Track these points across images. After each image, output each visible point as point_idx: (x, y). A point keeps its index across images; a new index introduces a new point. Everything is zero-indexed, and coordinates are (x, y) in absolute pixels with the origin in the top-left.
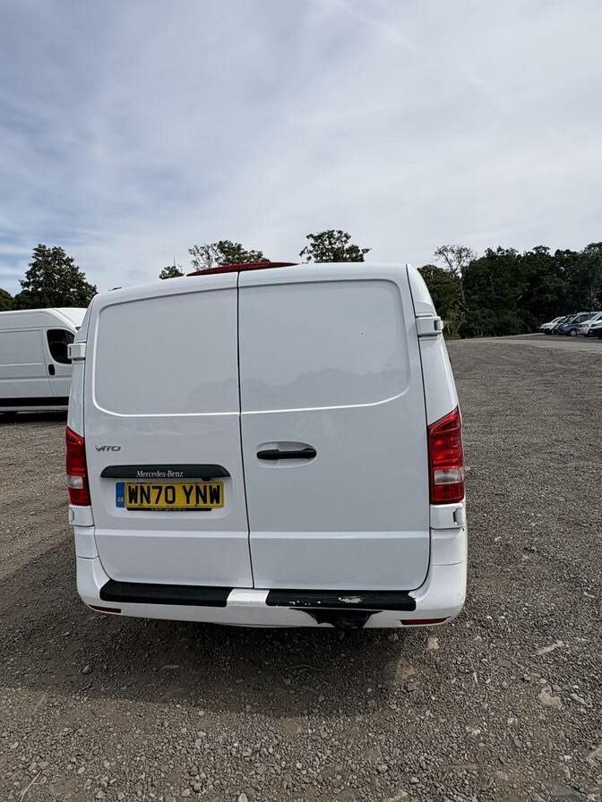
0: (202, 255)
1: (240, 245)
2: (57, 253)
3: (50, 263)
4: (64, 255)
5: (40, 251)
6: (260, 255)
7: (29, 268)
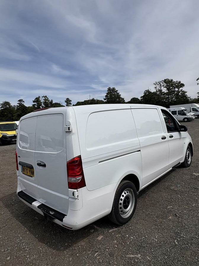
0: (158, 85)
1: (172, 80)
2: (114, 89)
3: (111, 92)
4: (115, 89)
5: (109, 89)
6: (180, 82)
7: (106, 95)
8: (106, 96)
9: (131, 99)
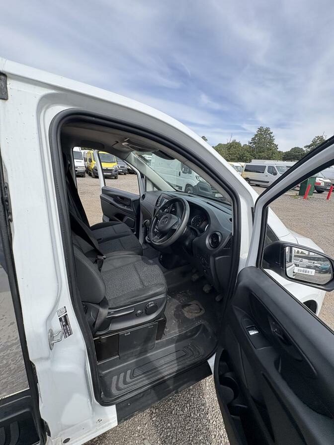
8: (253, 139)
9: (292, 149)
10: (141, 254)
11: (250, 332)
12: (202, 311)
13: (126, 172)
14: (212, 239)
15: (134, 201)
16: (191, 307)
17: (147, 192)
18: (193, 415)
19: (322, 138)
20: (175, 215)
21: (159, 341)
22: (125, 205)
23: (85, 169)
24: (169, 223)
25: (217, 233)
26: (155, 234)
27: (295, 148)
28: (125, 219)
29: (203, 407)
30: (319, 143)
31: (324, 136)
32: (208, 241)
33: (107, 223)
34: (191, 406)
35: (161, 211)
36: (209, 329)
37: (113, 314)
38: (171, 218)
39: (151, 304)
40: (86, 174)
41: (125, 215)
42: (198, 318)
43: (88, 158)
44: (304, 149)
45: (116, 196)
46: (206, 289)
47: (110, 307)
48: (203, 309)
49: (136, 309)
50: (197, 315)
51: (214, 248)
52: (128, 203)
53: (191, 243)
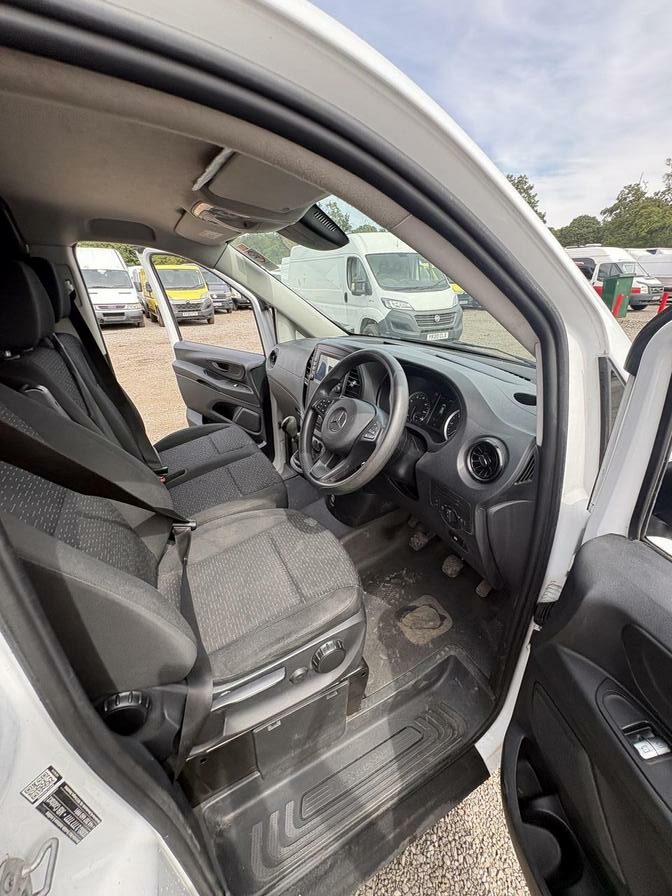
10: (283, 503)
11: (638, 746)
12: (445, 623)
13: (231, 306)
14: (475, 458)
15: (251, 370)
16: (416, 613)
17: (281, 345)
18: (448, 863)
19: (638, 190)
20: (360, 397)
21: (355, 715)
22: (232, 381)
23: (141, 308)
24: (350, 423)
25: (488, 440)
26: (315, 451)
27: (581, 218)
28: (237, 414)
29: (469, 839)
30: (631, 201)
31: (642, 185)
32: (462, 466)
33: (199, 429)
34: (441, 839)
35: (323, 392)
36: (471, 669)
37: (227, 697)
38: (354, 410)
39: (328, 647)
40: (145, 319)
41: (237, 406)
42: (439, 642)
43: (144, 284)
44: (600, 218)
45: (209, 361)
46: (451, 567)
47: (217, 679)
48: (447, 615)
49: (289, 667)
50: (435, 633)
51: (481, 482)
52: (238, 376)
53: (413, 470)
